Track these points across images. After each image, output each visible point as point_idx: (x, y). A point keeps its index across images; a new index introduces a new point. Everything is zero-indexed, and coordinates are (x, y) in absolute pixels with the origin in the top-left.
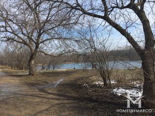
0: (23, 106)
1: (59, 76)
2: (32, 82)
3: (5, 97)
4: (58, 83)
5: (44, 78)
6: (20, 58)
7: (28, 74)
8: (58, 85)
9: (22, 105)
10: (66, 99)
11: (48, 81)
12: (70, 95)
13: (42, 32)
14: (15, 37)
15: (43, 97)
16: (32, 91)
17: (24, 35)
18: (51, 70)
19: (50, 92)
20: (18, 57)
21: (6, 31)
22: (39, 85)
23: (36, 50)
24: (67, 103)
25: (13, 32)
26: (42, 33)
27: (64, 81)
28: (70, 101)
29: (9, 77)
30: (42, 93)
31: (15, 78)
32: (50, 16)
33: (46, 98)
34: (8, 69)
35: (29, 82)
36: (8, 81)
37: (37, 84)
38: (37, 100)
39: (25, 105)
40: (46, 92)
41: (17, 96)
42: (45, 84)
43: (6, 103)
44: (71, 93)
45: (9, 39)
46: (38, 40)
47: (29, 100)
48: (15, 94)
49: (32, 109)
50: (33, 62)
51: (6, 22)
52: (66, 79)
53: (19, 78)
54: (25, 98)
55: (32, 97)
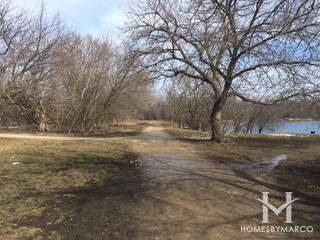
0: (209, 199)
1: (274, 147)
2: (219, 155)
3: (176, 177)
4: (276, 163)
5: (242, 150)
6: (193, 108)
7: (209, 138)
8: (277, 167)
9: (207, 195)
10: (304, 203)
11: (250, 156)
12: (311, 194)
13: (239, 52)
14: (187, 68)
15: (246, 189)
16: (221, 172)
17: (205, 62)
18: (255, 133)
19: (260, 179)
20: (190, 106)
21: (174, 57)
22: (234, 162)
23: (225, 90)
24: (307, 212)
25: (185, 60)
26: (240, 55)
27: (289, 159)
28: (313, 208)
29: (178, 142)
30: (242, 180)
31: (188, 144)
32: (258, 15)
33: (252, 191)
34: (174, 127)
35: (212, 153)
36: (176, 148)
37: (228, 160)
38: (235, 193)
39: (212, 197)
40: (250, 179)
41: (197, 177)
42: (246, 161)
43: (180, 189)
44: (312, 190)
45: (177, 73)
46: (230, 70)
47: (219, 189)
48: (192, 173)
49: (229, 208)
50: (219, 116)
51: (174, 42)
52: (293, 157)
53: (193, 145)
54: (211, 185)
55: (223, 184)
